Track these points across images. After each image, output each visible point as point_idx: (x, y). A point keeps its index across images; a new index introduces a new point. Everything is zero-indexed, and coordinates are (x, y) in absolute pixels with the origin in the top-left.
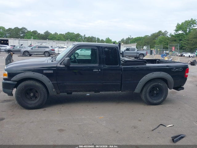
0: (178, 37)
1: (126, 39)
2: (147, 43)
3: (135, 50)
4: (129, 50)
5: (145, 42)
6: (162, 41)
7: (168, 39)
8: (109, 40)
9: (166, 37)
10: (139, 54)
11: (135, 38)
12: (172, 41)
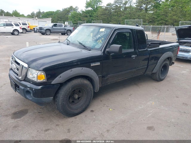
0: (88, 13)
1: (37, 13)
2: (59, 18)
3: (62, 26)
4: (56, 26)
5: (58, 17)
6: (74, 16)
7: (80, 14)
8: (17, 13)
9: (77, 12)
10: (67, 30)
11: (47, 13)
12: (84, 16)
